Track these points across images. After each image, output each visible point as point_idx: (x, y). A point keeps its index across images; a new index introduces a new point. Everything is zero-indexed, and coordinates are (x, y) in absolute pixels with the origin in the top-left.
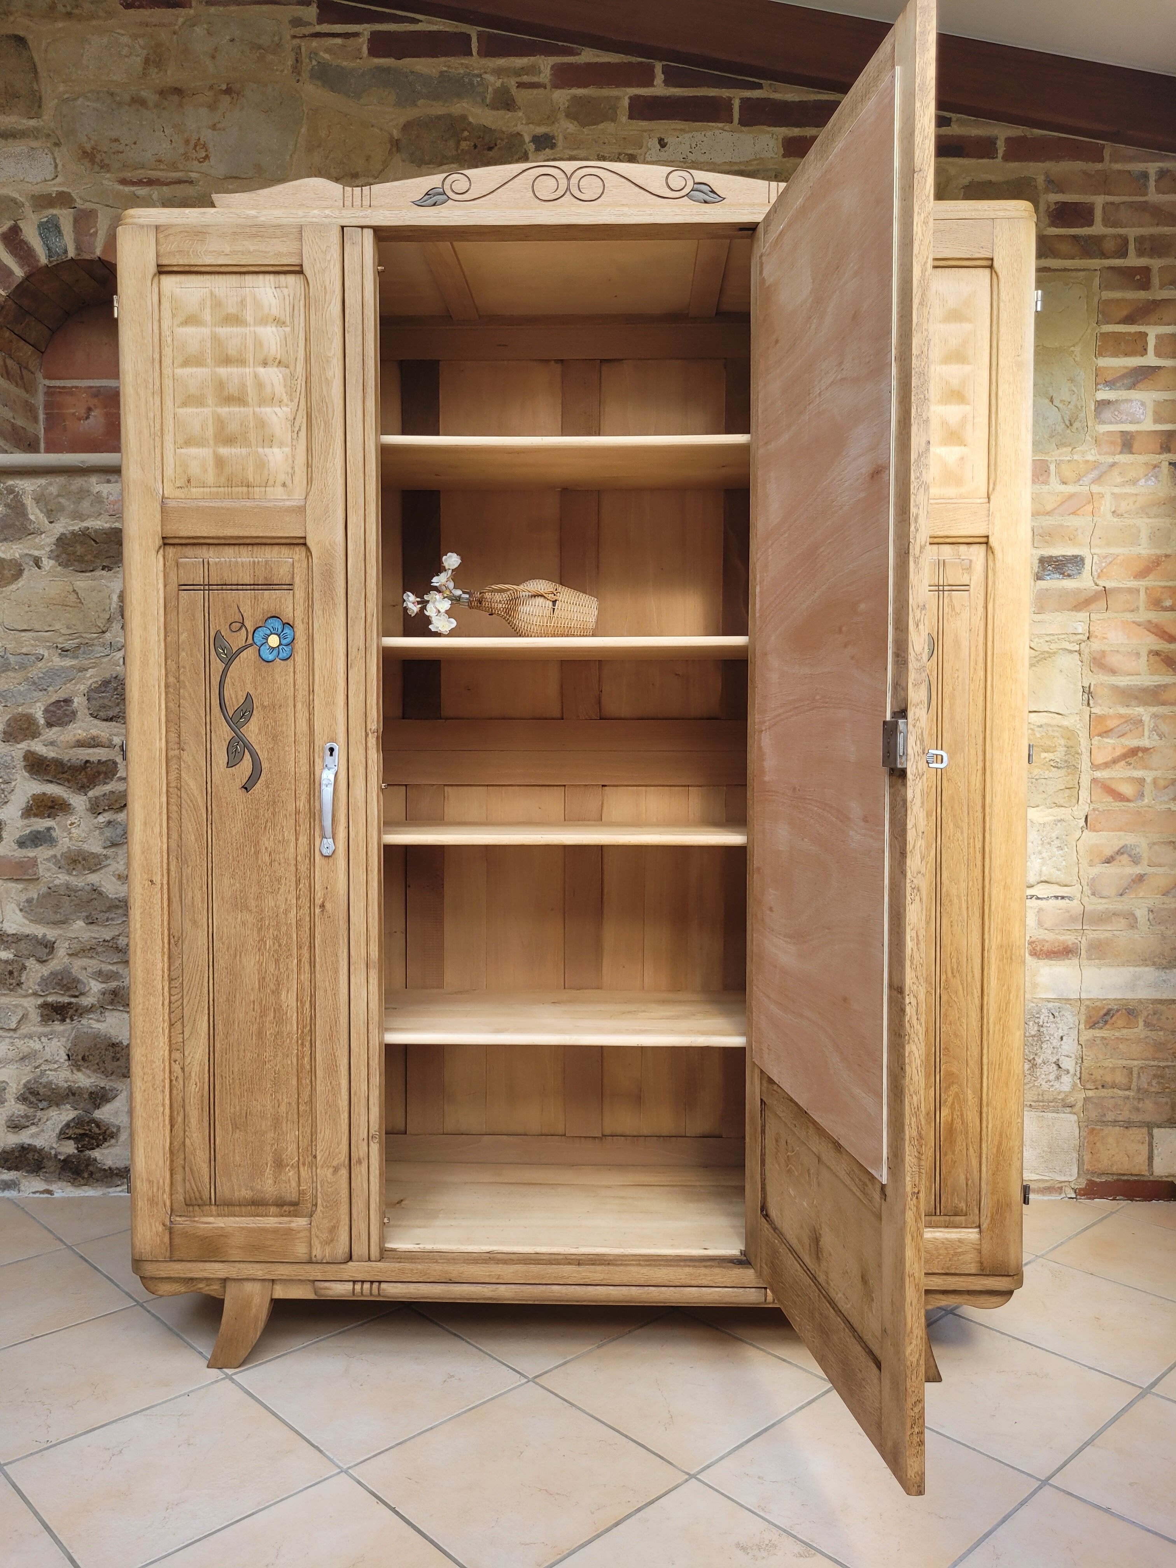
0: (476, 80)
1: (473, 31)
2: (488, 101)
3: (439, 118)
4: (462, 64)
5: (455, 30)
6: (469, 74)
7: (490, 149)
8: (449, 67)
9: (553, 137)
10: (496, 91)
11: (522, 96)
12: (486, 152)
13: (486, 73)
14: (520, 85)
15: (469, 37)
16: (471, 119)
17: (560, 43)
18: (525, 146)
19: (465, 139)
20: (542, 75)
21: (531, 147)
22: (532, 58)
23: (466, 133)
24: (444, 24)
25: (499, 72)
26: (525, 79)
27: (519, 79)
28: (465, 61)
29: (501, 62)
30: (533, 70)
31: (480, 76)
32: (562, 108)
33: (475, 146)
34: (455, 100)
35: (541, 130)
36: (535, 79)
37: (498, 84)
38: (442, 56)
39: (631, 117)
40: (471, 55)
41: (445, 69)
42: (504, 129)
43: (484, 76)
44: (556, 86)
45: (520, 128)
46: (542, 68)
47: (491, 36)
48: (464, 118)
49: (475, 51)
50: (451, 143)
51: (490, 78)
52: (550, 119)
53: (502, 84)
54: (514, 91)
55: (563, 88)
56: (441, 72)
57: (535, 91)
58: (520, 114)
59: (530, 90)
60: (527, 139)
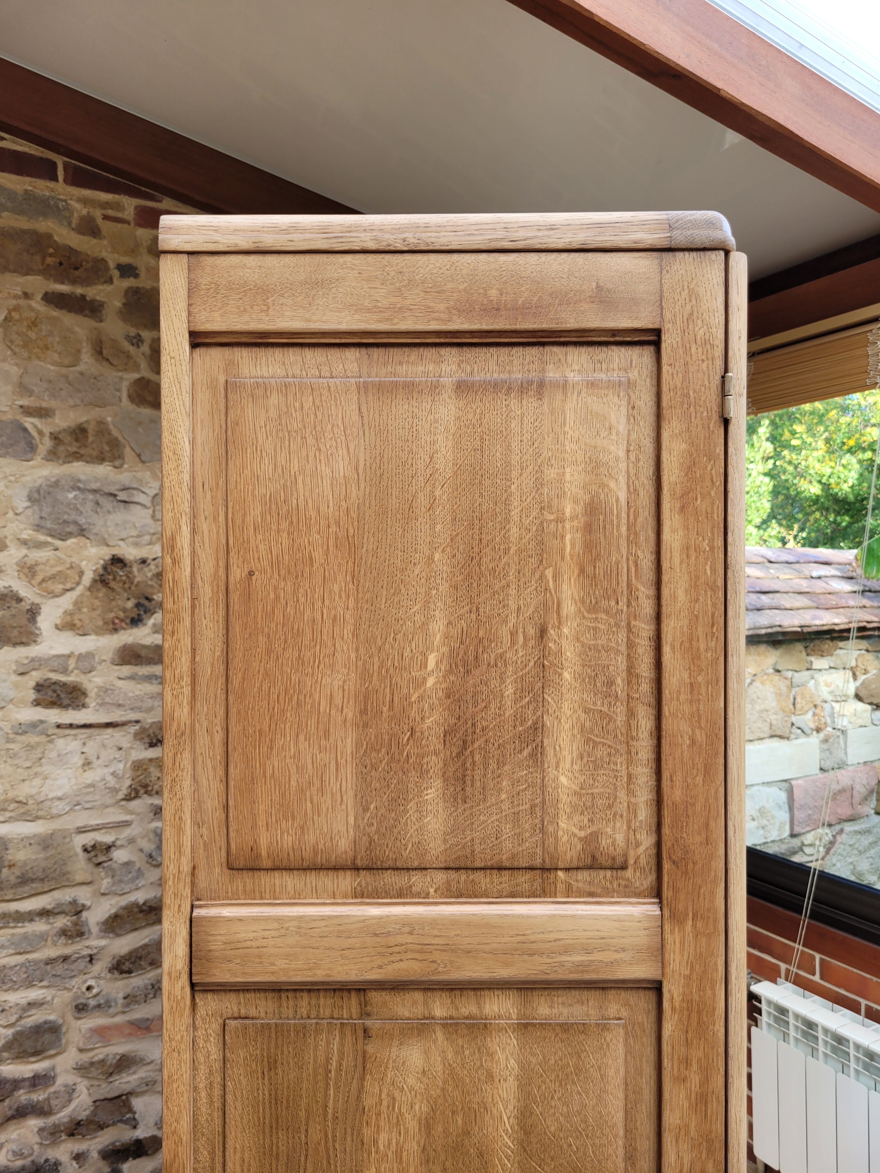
0: (61, 204)
1: (60, 161)
2: (74, 225)
3: (24, 232)
4: (48, 187)
5: (41, 155)
6: (54, 197)
7: (76, 268)
8: (35, 187)
9: (136, 268)
10: (82, 219)
11: (106, 227)
12: (72, 271)
13: (71, 199)
14: (106, 217)
15: (54, 165)
16: (56, 238)
17: (143, 189)
18: (111, 272)
19: (51, 255)
20: (126, 213)
21: (116, 273)
22: (117, 196)
23: (51, 250)
24: (30, 147)
25: (85, 201)
26: (110, 212)
27: (104, 212)
28: (51, 184)
29: (87, 193)
30: (118, 206)
31: (65, 201)
32: (145, 244)
33: (61, 264)
34: (41, 219)
35: (125, 260)
36: (119, 215)
37: (84, 212)
38: (28, 175)
40: (55, 179)
41: (30, 188)
42: (89, 253)
43: (69, 202)
44: (140, 225)
45: (104, 254)
46: (126, 205)
47: (76, 168)
48: (49, 236)
49: (61, 177)
50: (38, 258)
51: (77, 206)
52: (134, 251)
53: (89, 213)
54: (99, 221)
55: (146, 227)
56: (26, 190)
57: (120, 225)
58: (105, 242)
59: (115, 224)
60: (112, 265)
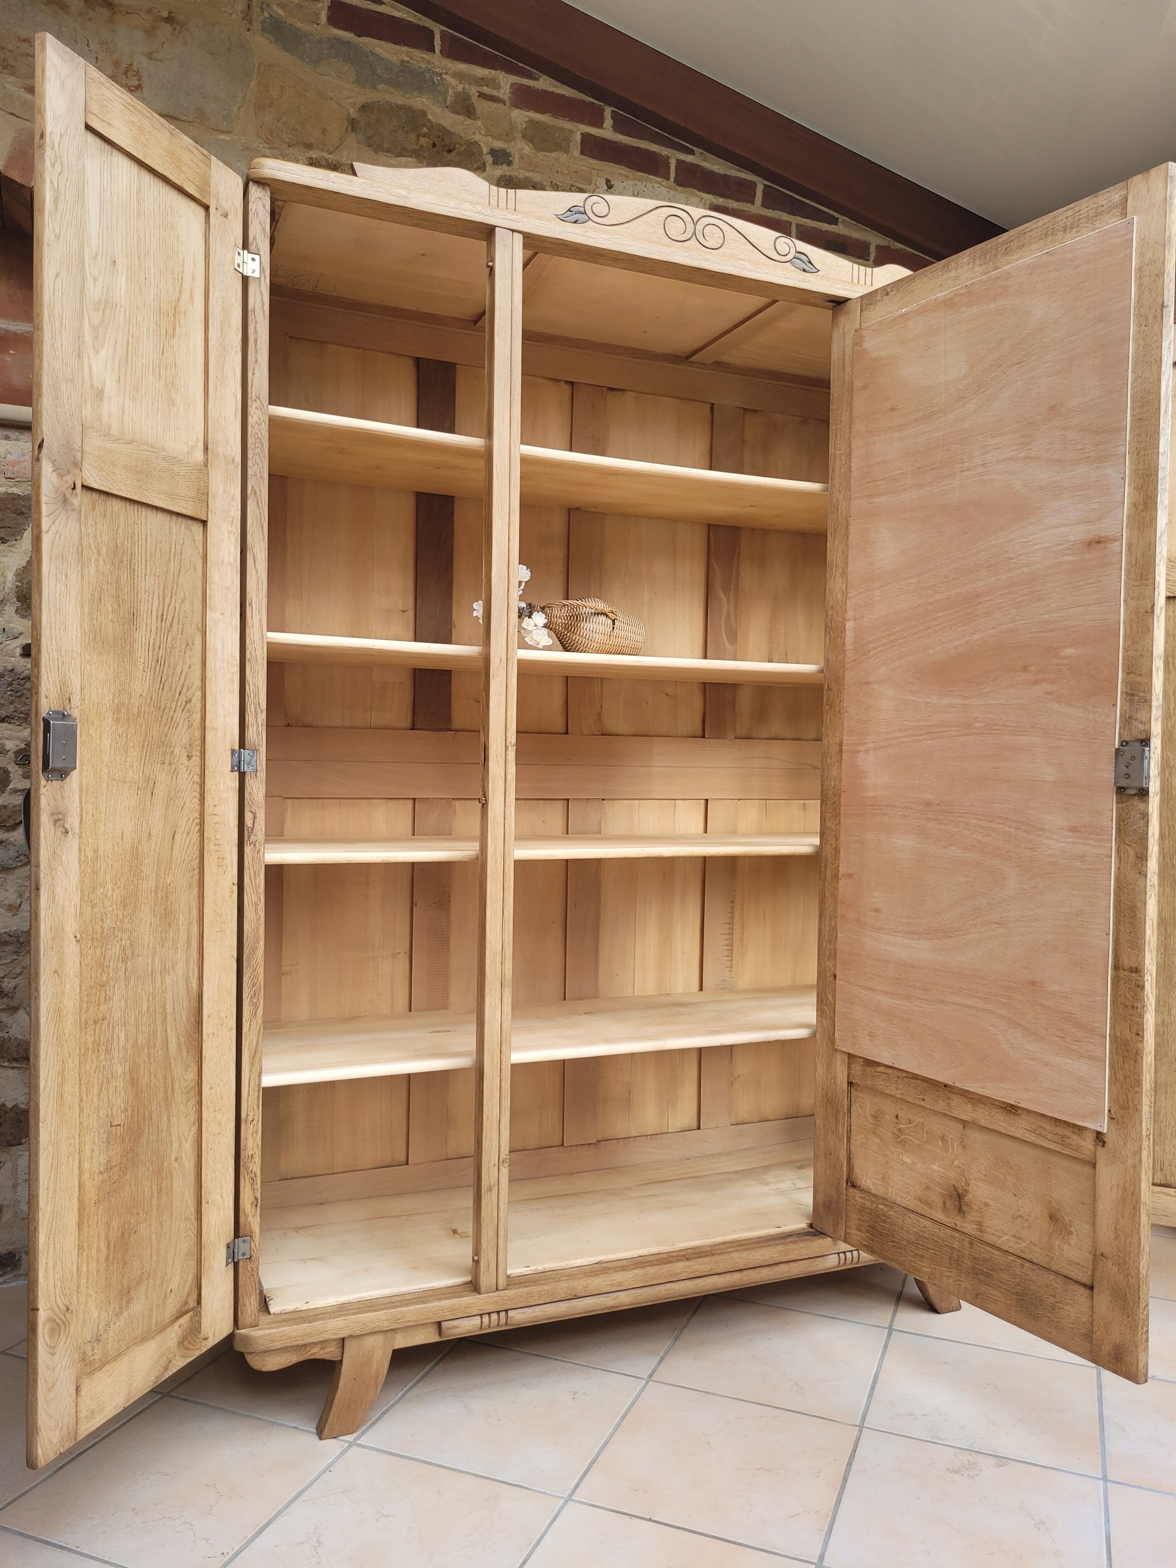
0: (436, 79)
1: (437, 29)
2: (448, 103)
3: (400, 107)
4: (424, 58)
5: (419, 22)
6: (429, 70)
7: (449, 151)
8: (411, 58)
9: (509, 155)
10: (457, 95)
11: (482, 107)
12: (445, 153)
13: (446, 74)
14: (482, 95)
15: (431, 33)
16: (430, 117)
17: (520, 64)
18: (484, 157)
19: (425, 135)
20: (502, 91)
21: (489, 159)
22: (493, 72)
23: (425, 130)
24: (408, 13)
25: (461, 76)
26: (485, 90)
27: (479, 89)
28: (427, 56)
29: (463, 67)
30: (493, 83)
31: (440, 75)
32: (519, 128)
33: (434, 145)
34: (416, 93)
35: (498, 145)
36: (494, 93)
37: (460, 88)
38: (405, 45)
39: (582, 153)
40: (432, 50)
41: (407, 59)
42: (462, 134)
43: (444, 76)
44: (515, 105)
45: (477, 137)
46: (502, 84)
47: (453, 37)
48: (424, 114)
49: (437, 49)
50: (412, 136)
51: (453, 81)
52: (507, 136)
53: (464, 89)
54: (475, 99)
55: (520, 109)
56: (402, 61)
57: (495, 105)
58: (479, 123)
59: (490, 102)
60: (485, 150)
